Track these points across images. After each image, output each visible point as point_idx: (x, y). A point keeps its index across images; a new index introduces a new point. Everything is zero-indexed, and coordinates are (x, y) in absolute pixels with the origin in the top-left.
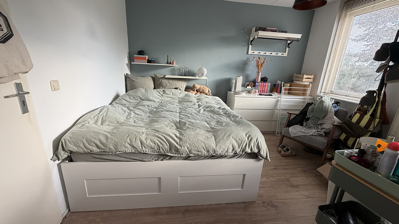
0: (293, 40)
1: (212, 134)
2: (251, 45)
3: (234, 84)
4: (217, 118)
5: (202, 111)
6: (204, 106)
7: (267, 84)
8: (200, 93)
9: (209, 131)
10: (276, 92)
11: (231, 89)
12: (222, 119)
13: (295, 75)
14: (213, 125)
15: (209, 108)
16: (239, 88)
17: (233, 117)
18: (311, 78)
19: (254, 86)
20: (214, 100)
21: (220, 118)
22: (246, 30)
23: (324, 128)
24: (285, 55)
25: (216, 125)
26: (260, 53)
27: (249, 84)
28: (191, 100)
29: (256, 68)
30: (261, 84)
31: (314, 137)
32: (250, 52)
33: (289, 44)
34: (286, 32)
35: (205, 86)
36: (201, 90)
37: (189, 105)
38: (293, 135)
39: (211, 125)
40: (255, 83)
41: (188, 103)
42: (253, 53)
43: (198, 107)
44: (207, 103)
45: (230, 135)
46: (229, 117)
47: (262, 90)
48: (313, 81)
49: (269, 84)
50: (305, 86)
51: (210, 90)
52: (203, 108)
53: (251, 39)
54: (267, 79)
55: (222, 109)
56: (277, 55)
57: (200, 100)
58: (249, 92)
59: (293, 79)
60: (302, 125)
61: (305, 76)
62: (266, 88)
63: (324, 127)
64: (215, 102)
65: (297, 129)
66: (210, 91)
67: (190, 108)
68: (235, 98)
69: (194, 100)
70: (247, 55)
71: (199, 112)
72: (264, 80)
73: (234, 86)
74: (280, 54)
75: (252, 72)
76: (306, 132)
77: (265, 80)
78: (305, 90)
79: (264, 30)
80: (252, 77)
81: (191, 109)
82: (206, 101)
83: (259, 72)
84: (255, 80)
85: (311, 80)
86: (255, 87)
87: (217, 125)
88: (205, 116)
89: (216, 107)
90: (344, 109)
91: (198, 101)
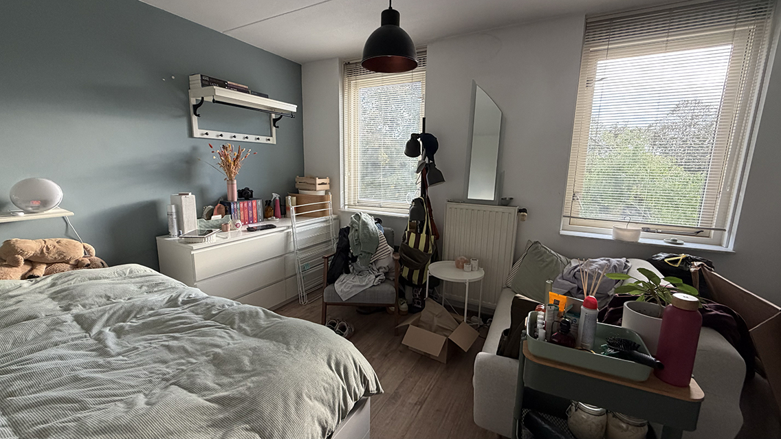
0: (281, 115)
1: (247, 430)
2: (198, 116)
3: (174, 216)
4: (198, 347)
5: (111, 339)
6: (106, 316)
7: (254, 204)
8: (49, 264)
9: (222, 420)
10: (277, 217)
11: (168, 229)
12: (218, 341)
13: (298, 179)
14: (210, 384)
15: (135, 317)
16: (191, 223)
17: (243, 320)
18: (326, 184)
19: (228, 211)
20: (133, 280)
21: (207, 339)
22: (173, 77)
23: (380, 268)
24: (273, 140)
25: (226, 380)
26: (221, 135)
27: (212, 210)
28: (24, 309)
29: (221, 169)
30: (242, 205)
31: (377, 288)
32: (197, 132)
33: (275, 121)
34: (266, 96)
35: (64, 240)
36: (50, 257)
37: (30, 337)
38: (345, 298)
39: (207, 389)
40: (229, 204)
41: (17, 332)
42: (206, 136)
43: (83, 328)
44: (108, 298)
45: (299, 396)
46: (232, 324)
47: (247, 219)
48: (330, 187)
49: (259, 202)
50: (322, 198)
51: (86, 245)
52: (106, 325)
53: (193, 102)
54: (252, 191)
55: (184, 303)
56: (258, 141)
57: (73, 298)
58: (222, 228)
59: (297, 187)
60: (348, 272)
61: (319, 181)
62: (255, 211)
63: (379, 266)
64: (139, 285)
65: (348, 283)
66: (93, 251)
67: (45, 348)
68: (192, 253)
69: (42, 304)
70: (191, 139)
71: (102, 351)
72: (245, 195)
73: (175, 221)
74: (263, 139)
75: (213, 179)
76: (364, 284)
77: (248, 195)
78: (324, 206)
79: (223, 84)
80: (217, 191)
81: (52, 352)
82: (103, 293)
83: (231, 180)
84: (225, 198)
85: (327, 187)
86: (231, 214)
87: (226, 375)
88: (147, 358)
89: (159, 304)
90: (389, 229)
91: (64, 303)
